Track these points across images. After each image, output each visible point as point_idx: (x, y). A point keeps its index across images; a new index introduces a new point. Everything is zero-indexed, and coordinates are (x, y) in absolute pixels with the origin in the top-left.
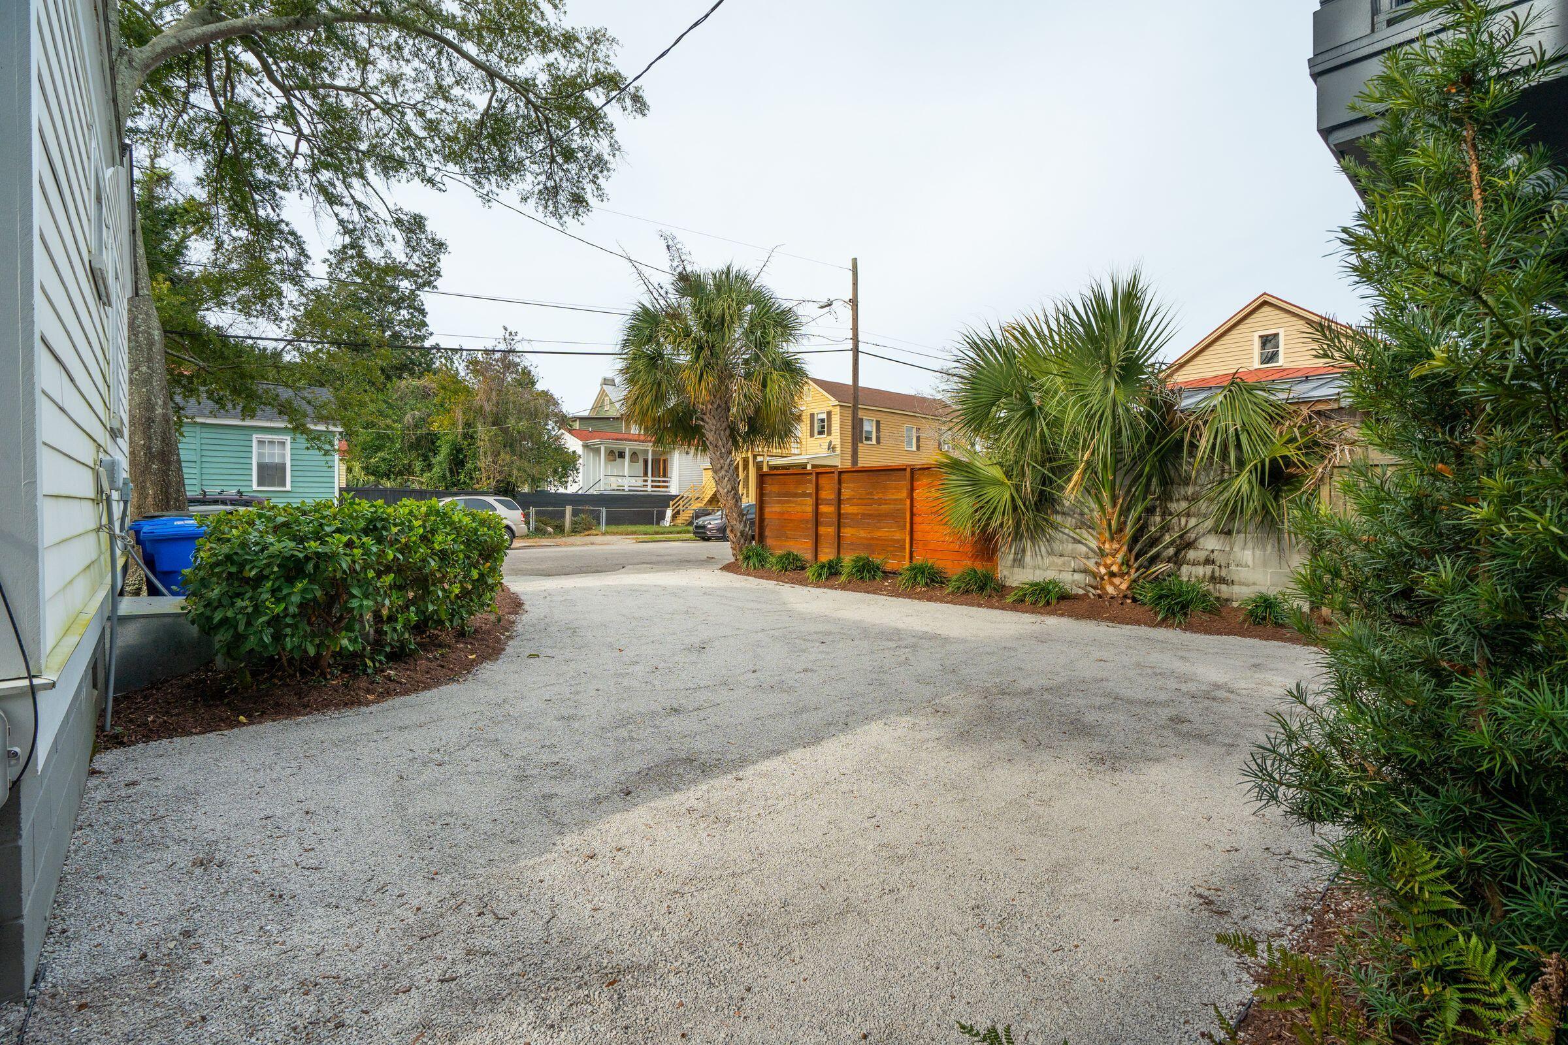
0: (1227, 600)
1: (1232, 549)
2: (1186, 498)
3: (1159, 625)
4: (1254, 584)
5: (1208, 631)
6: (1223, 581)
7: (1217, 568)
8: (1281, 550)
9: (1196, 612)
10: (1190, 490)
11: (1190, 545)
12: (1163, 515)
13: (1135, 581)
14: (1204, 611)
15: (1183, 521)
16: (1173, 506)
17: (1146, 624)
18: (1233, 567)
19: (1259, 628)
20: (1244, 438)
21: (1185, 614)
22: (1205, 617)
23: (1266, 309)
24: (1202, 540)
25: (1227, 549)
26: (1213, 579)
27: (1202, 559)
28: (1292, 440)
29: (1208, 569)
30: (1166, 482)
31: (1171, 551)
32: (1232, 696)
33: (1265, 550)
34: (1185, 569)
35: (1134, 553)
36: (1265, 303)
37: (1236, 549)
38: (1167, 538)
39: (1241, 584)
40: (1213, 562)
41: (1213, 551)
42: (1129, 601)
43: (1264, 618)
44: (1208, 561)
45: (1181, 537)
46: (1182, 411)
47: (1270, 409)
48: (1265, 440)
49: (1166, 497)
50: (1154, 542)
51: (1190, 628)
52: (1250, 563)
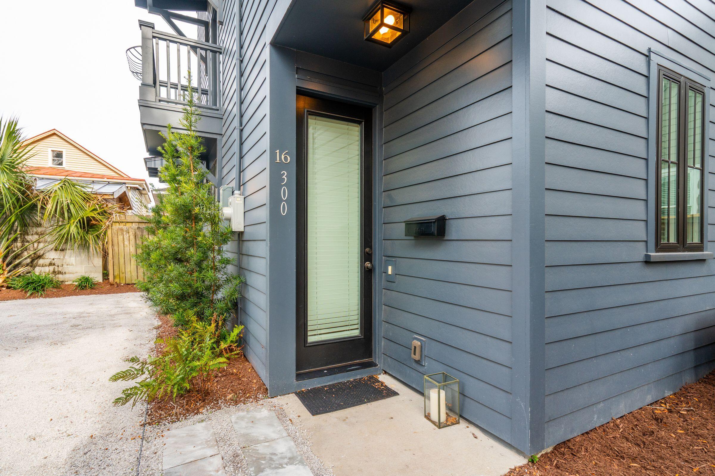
0: (62, 282)
1: (64, 257)
2: (37, 233)
3: (29, 297)
4: (76, 273)
5: (58, 296)
6: (60, 273)
7: (56, 267)
8: (89, 256)
9: (49, 288)
10: (39, 230)
11: (40, 257)
12: (23, 242)
13: (7, 278)
14: (53, 287)
15: (36, 245)
16: (29, 238)
17: (20, 298)
18: (65, 266)
19: (83, 291)
20: (71, 207)
21: (44, 290)
22: (55, 290)
23: (55, 137)
24: (47, 254)
25: (62, 257)
26: (54, 272)
27: (48, 263)
28: (95, 210)
29: (51, 268)
30: (24, 225)
31: (29, 260)
32: (90, 314)
33: (81, 257)
34: (37, 270)
35: (6, 263)
36: (54, 134)
37: (66, 257)
38: (26, 254)
39: (70, 273)
40: (54, 264)
41: (54, 259)
42: (4, 289)
43: (86, 286)
44: (50, 264)
45: (35, 253)
46: (37, 190)
47: (84, 195)
48: (82, 208)
49: (25, 233)
50: (16, 257)
51: (47, 296)
52: (74, 263)
